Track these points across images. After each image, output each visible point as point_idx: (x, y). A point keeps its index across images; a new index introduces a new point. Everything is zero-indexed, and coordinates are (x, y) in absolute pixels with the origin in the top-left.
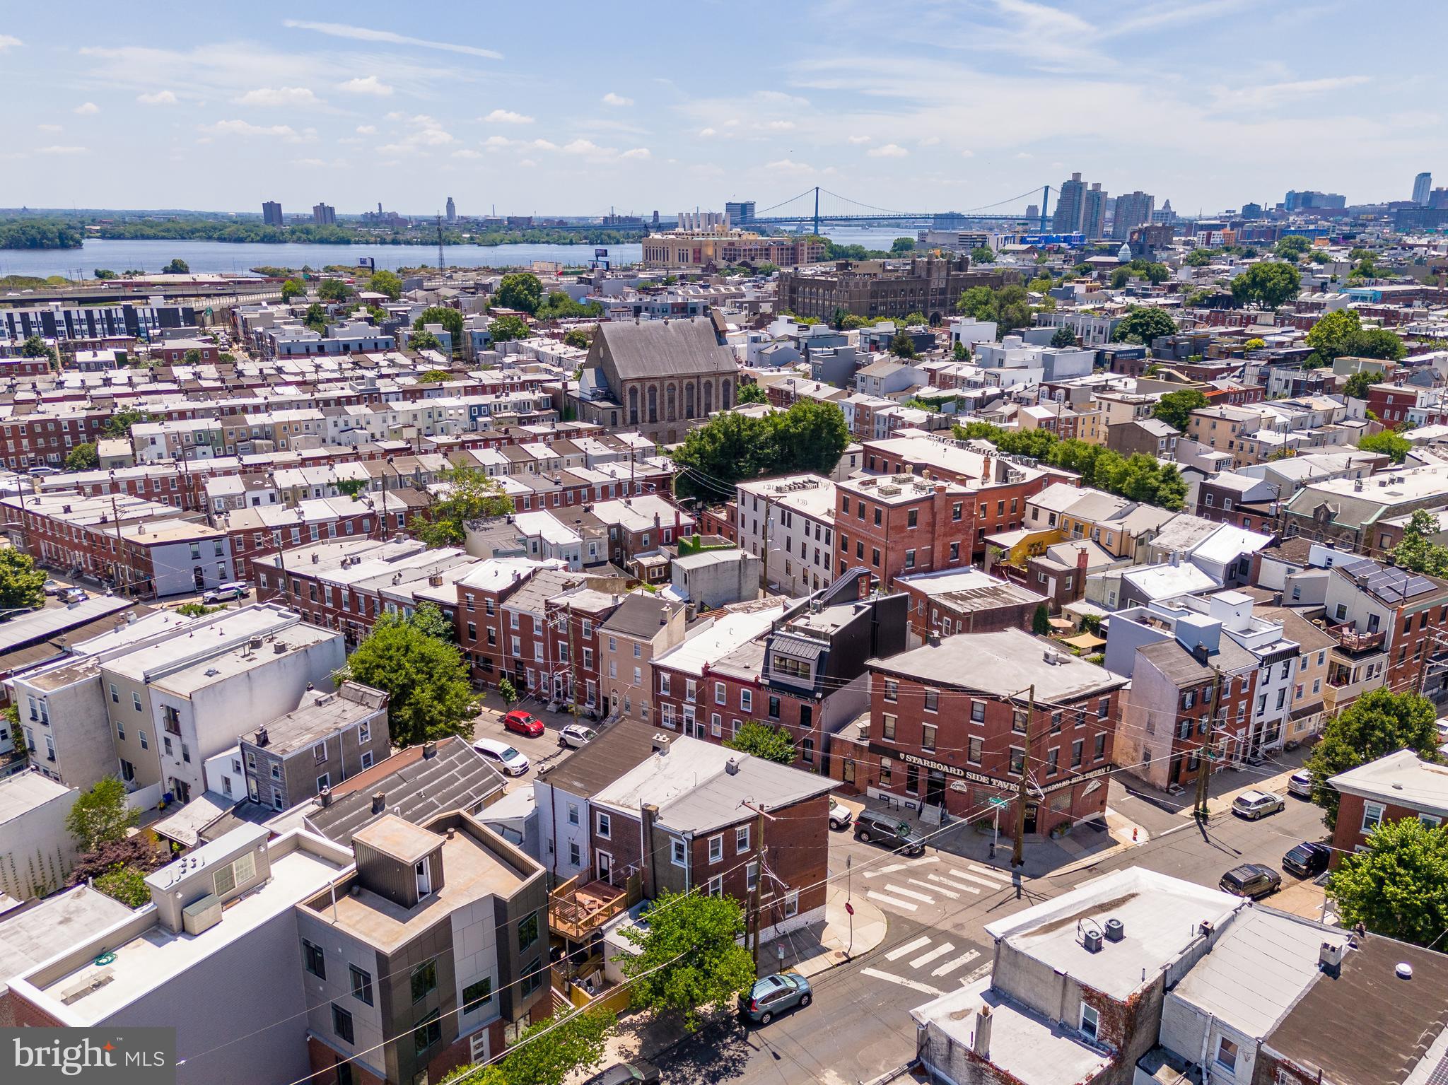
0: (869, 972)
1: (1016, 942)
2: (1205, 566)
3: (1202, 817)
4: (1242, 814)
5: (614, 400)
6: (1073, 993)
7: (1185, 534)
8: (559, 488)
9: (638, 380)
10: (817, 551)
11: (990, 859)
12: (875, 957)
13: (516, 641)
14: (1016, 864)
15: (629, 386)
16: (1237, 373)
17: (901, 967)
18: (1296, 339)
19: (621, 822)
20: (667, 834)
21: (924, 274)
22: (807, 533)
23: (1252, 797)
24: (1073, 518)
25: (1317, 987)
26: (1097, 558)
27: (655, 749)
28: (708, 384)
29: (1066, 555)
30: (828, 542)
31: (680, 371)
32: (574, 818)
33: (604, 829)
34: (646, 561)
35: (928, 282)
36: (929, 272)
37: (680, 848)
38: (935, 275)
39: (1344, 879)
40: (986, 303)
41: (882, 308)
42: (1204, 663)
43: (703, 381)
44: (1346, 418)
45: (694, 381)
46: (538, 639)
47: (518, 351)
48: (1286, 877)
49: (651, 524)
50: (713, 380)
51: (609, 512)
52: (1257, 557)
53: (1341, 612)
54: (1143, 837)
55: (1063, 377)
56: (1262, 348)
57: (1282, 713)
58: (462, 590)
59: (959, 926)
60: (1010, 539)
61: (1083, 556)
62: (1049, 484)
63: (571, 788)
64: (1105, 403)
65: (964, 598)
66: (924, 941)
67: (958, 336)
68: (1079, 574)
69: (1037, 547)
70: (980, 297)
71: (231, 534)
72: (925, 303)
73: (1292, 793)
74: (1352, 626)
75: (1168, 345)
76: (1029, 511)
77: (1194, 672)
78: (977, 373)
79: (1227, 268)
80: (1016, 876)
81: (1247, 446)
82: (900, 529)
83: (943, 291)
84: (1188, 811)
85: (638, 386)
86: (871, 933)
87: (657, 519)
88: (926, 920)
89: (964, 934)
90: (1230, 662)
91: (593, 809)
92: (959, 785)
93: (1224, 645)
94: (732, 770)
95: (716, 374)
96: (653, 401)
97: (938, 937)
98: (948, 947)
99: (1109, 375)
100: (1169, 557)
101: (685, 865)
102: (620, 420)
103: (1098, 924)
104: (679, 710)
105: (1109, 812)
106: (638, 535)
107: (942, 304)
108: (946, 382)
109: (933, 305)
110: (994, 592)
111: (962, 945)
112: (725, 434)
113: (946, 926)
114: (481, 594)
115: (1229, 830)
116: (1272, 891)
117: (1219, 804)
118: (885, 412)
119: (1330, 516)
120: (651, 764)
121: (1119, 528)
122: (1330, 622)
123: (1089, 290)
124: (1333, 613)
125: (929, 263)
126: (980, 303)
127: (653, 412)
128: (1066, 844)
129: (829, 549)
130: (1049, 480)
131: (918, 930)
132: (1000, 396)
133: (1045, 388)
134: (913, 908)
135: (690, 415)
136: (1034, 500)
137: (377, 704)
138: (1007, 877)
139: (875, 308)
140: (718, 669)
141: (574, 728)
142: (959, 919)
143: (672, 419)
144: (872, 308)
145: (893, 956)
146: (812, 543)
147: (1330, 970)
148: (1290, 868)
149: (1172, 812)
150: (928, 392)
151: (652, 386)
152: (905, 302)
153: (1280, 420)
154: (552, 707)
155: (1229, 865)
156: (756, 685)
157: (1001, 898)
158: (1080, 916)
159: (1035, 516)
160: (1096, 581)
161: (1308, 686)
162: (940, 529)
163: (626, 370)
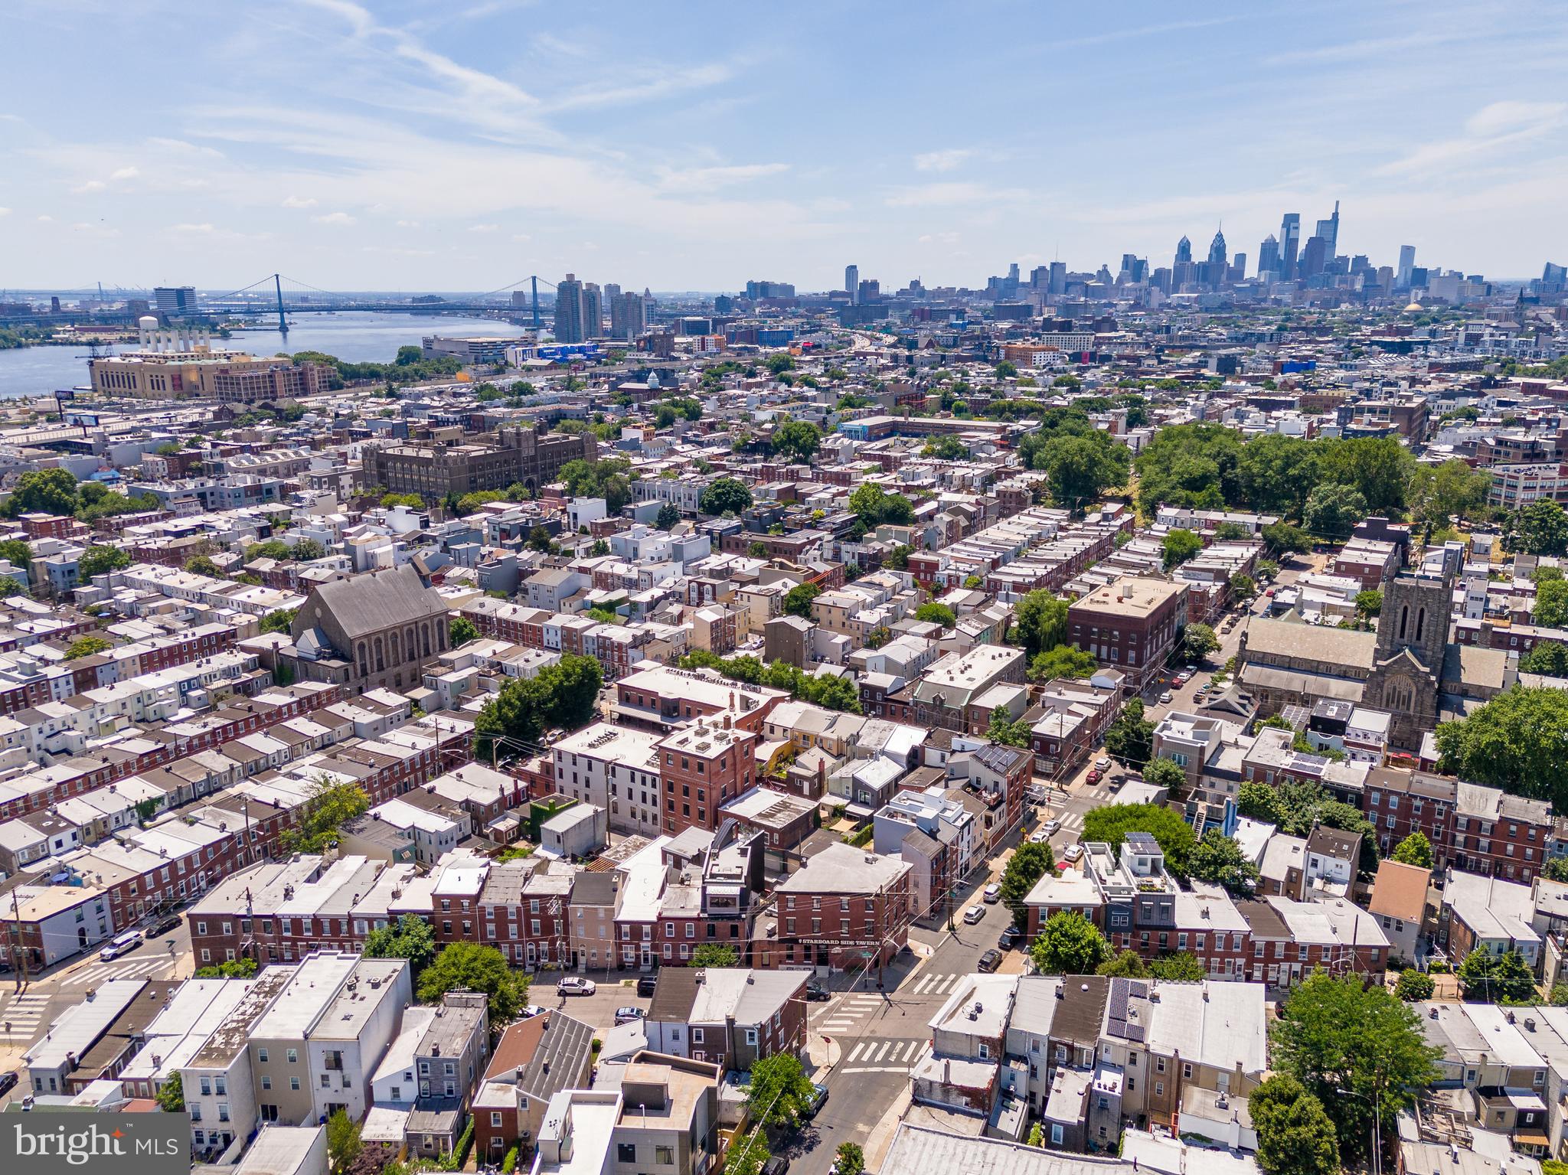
0: (845, 1071)
1: (943, 1027)
2: (894, 757)
3: (951, 928)
4: (972, 921)
5: (343, 658)
7: (876, 735)
9: (367, 636)
10: (644, 794)
11: (865, 988)
12: (843, 1062)
13: (491, 927)
14: (880, 987)
15: (357, 643)
16: (816, 546)
17: (858, 1062)
19: (712, 1032)
20: (743, 1029)
21: (514, 444)
22: (633, 780)
23: (973, 911)
24: (799, 731)
25: (1058, 1005)
26: (829, 761)
27: (698, 982)
28: (425, 627)
29: (810, 761)
30: (654, 786)
31: (400, 620)
32: (676, 1037)
33: (698, 1038)
34: (501, 826)
35: (519, 452)
36: (519, 442)
37: (751, 1034)
38: (524, 444)
39: (1038, 948)
40: (585, 477)
41: (481, 480)
42: (936, 839)
43: (420, 625)
44: (903, 589)
45: (413, 627)
46: (512, 922)
48: (1004, 953)
49: (497, 795)
50: (428, 622)
52: (922, 748)
53: (978, 782)
54: (932, 951)
55: (691, 561)
56: (821, 517)
57: (969, 855)
58: (436, 898)
59: (873, 1031)
60: (764, 752)
61: (822, 763)
62: (774, 706)
63: (670, 1020)
64: (745, 596)
65: (772, 816)
66: (861, 1046)
67: (575, 516)
68: (821, 775)
69: (785, 757)
70: (579, 471)
71: (110, 890)
72: (519, 470)
73: (986, 902)
74: (986, 789)
75: (755, 517)
76: (767, 728)
77: (934, 848)
78: (629, 570)
80: (884, 994)
81: (855, 626)
83: (533, 459)
84: (945, 926)
85: (365, 641)
86: (835, 1053)
87: (502, 790)
88: (855, 1034)
89: (878, 1035)
90: (946, 835)
91: (690, 1028)
92: (837, 950)
93: (941, 825)
94: (751, 982)
95: (431, 618)
96: (379, 651)
97: (867, 1041)
98: (874, 1045)
99: (726, 557)
100: (869, 755)
101: (756, 1043)
102: (351, 675)
103: (970, 1007)
104: (638, 948)
105: (909, 941)
106: (490, 806)
107: (534, 470)
108: (604, 581)
109: (526, 472)
110: (784, 806)
111: (881, 1041)
113: (866, 1034)
114: (456, 899)
115: (966, 932)
116: (1000, 962)
117: (958, 918)
118: (591, 633)
120: (702, 992)
121: (834, 737)
122: (976, 789)
123: (646, 434)
124: (974, 783)
125: (518, 434)
126: (581, 476)
127: (380, 661)
128: (896, 966)
130: (774, 702)
131: (855, 1041)
132: (666, 597)
133: (694, 584)
134: (844, 1029)
135: (412, 658)
137: (482, 1003)
138: (879, 996)
139: (475, 481)
140: (665, 914)
142: (871, 1027)
143: (397, 664)
144: (471, 482)
145: (851, 1058)
147: (1060, 996)
148: (1003, 947)
149: (936, 930)
150: (598, 595)
151: (377, 639)
152: (500, 473)
153: (869, 600)
155: (980, 955)
156: (699, 919)
158: (961, 1005)
159: (772, 731)
160: (835, 780)
161: (977, 835)
162: (738, 766)
163: (353, 629)
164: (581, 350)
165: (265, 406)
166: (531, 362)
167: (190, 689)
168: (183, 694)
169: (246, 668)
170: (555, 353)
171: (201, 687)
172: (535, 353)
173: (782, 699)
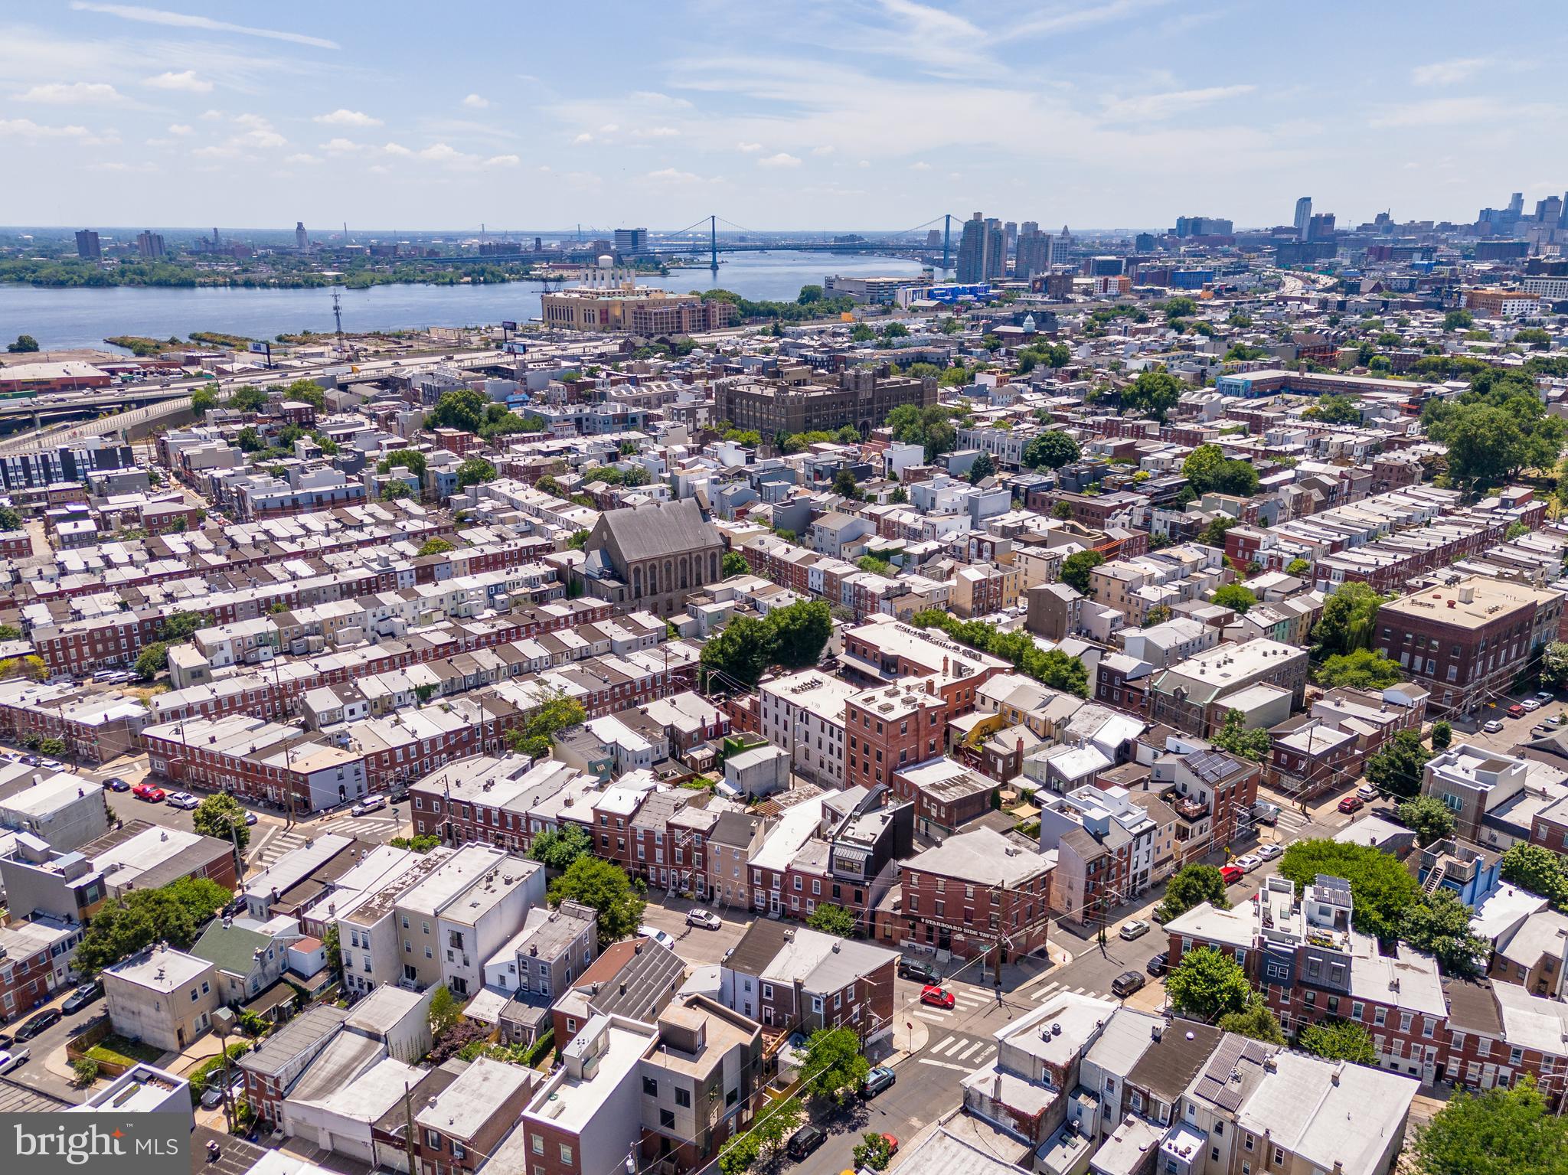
0: (923, 1061)
1: (1009, 1041)
2: (1102, 748)
3: (1102, 940)
4: (1127, 937)
5: (620, 579)
6: (1039, 1064)
7: (1088, 722)
8: (607, 687)
9: (641, 561)
10: (831, 745)
11: (982, 982)
12: (925, 1052)
13: (641, 848)
14: (997, 985)
15: (633, 567)
16: (1127, 511)
17: (940, 1056)
18: (1177, 456)
19: (780, 990)
20: (810, 995)
21: (852, 386)
22: (823, 730)
23: (1131, 926)
24: (1010, 706)
25: (1151, 1048)
26: (1030, 741)
27: (786, 940)
28: (699, 558)
29: (1006, 741)
30: (840, 739)
31: (675, 549)
32: (748, 989)
33: (768, 994)
34: (698, 755)
35: (856, 394)
36: (857, 384)
37: (818, 1003)
38: (862, 387)
39: (1171, 981)
40: (912, 422)
41: (816, 421)
42: (1100, 842)
43: (694, 556)
44: (1208, 566)
45: (687, 557)
46: (659, 846)
47: (490, 494)
48: (1148, 977)
49: (699, 725)
50: (702, 554)
51: (660, 711)
52: (1135, 743)
53: (1184, 788)
54: (1069, 959)
55: (986, 516)
56: (1146, 479)
57: (1149, 866)
58: (597, 812)
59: (969, 1028)
60: (967, 723)
61: (1020, 742)
62: (991, 675)
63: (745, 970)
64: (1024, 557)
65: (944, 788)
66: (951, 1039)
67: (890, 461)
68: (1018, 755)
69: (988, 730)
70: (907, 416)
71: (366, 757)
72: (854, 412)
73: (1155, 919)
74: (1190, 798)
75: (1072, 475)
76: (978, 698)
77: (1094, 850)
78: (916, 520)
79: (1121, 338)
80: (998, 993)
81: (1134, 601)
82: (897, 736)
83: (870, 401)
85: (641, 566)
86: (920, 1039)
87: (703, 721)
88: (950, 1026)
89: (973, 1032)
90: (1115, 841)
91: (761, 983)
92: (959, 937)
93: (1113, 828)
94: (836, 950)
95: (705, 550)
96: (653, 577)
97: (959, 1036)
98: (965, 1042)
99: (1025, 514)
100: (1075, 741)
101: (822, 1012)
102: (626, 596)
103: (1047, 1027)
104: (768, 895)
105: (1049, 943)
106: (690, 734)
107: (870, 413)
108: (889, 529)
109: (862, 415)
110: (963, 780)
111: (973, 1039)
112: (742, 636)
113: (961, 1029)
114: (613, 817)
115: (1118, 949)
116: (1140, 987)
117: (1112, 931)
118: (849, 580)
119: (1184, 696)
120: (786, 950)
121: (1042, 717)
122: (1179, 796)
123: (1000, 381)
124: (1180, 789)
125: (857, 376)
126: (907, 422)
127: (653, 586)
128: (1025, 968)
129: (842, 745)
130: (993, 671)
131: (947, 1033)
132: (940, 550)
133: (974, 540)
134: (941, 1019)
135: (684, 586)
136: (981, 689)
137: (590, 918)
138: (993, 994)
139: (810, 421)
140: (795, 867)
141: (697, 912)
142: (970, 1023)
143: (669, 590)
144: (807, 422)
145: (935, 1050)
146: (827, 740)
147: (1156, 1039)
148: (1151, 971)
149: (1085, 939)
150: (877, 543)
151: (652, 566)
152: (836, 414)
153: (1159, 574)
154: (670, 893)
155: (1117, 974)
156: (824, 878)
157: (990, 1008)
158: (1040, 1022)
159: (983, 702)
160: (1030, 763)
161: (1163, 846)
162: (922, 733)
163: (631, 553)
164: (972, 291)
165: (662, 341)
166: (919, 303)
167: (497, 593)
168: (491, 597)
169: (545, 579)
170: (946, 294)
171: (505, 592)
172: (925, 294)
173: (1001, 671)
